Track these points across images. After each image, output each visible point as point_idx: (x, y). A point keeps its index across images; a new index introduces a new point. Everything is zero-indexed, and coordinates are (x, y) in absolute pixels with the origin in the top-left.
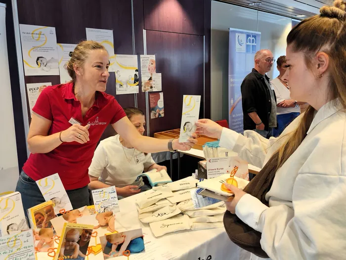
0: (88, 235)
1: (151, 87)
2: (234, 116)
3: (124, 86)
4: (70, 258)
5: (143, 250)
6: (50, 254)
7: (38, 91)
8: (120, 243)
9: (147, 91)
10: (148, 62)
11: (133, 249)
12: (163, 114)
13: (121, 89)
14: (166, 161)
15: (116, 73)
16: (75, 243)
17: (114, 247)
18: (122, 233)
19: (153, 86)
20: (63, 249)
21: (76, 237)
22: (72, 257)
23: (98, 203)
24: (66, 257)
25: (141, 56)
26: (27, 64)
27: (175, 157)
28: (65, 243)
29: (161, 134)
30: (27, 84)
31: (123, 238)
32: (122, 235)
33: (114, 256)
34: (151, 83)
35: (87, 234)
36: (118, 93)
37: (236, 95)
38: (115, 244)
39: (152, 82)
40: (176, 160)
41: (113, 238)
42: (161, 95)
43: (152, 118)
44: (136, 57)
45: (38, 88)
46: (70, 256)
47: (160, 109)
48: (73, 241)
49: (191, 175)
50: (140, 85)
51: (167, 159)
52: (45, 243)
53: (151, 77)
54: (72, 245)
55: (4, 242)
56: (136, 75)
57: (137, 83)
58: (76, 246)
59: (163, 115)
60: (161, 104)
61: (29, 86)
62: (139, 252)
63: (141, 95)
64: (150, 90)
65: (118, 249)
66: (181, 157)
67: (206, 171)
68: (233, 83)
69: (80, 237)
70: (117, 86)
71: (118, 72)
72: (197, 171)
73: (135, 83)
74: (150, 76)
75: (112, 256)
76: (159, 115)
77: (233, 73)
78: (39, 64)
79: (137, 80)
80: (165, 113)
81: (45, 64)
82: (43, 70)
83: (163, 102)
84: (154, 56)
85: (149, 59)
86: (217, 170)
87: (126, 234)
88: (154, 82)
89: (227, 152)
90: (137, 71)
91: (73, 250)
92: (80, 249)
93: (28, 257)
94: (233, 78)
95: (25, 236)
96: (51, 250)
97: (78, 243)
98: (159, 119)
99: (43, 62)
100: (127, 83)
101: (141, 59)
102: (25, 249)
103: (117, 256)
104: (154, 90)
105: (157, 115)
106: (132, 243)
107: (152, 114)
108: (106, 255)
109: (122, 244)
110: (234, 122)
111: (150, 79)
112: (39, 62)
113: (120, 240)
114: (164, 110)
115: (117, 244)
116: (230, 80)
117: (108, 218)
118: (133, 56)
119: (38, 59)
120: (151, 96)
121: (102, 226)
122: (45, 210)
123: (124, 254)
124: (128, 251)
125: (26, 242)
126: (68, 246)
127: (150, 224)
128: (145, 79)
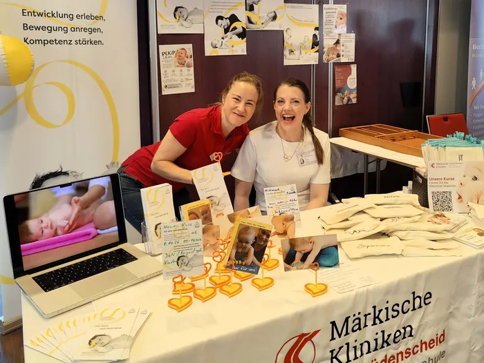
0: (265, 237)
1: (338, 56)
2: (475, 108)
3: (297, 52)
4: (242, 264)
5: (336, 264)
6: (215, 258)
7: (173, 56)
8: (307, 251)
9: (332, 62)
10: (336, 15)
11: (323, 262)
12: (356, 99)
13: (290, 57)
14: (357, 174)
15: (285, 32)
16: (249, 246)
17: (298, 256)
18: (311, 237)
19: (342, 53)
20: (234, 252)
21: (251, 237)
22: (244, 264)
23: (271, 206)
24: (237, 262)
25: (325, 6)
26: (161, 16)
27: (372, 168)
28: (238, 244)
29: (350, 130)
30: (160, 46)
31: (311, 245)
32: (310, 240)
33: (298, 269)
34: (338, 48)
35: (264, 234)
36: (286, 62)
37: (481, 73)
38: (300, 252)
39: (340, 48)
40: (374, 174)
41: (299, 243)
42: (354, 68)
43: (337, 104)
44: (316, 7)
45: (173, 52)
46: (242, 261)
47: (351, 91)
48: (247, 243)
49: (401, 189)
50: (321, 53)
51: (359, 172)
52: (208, 245)
53: (338, 40)
54: (245, 248)
55: (170, 229)
56: (315, 36)
57: (317, 48)
58: (249, 250)
59: (354, 101)
60: (352, 82)
61: (163, 48)
62: (331, 267)
63: (321, 67)
64: (335, 60)
65: (304, 259)
66: (381, 169)
67: (425, 181)
68: (476, 52)
69: (256, 238)
70: (286, 52)
71: (289, 31)
72: (410, 183)
73: (313, 48)
74: (337, 37)
75: (295, 267)
76: (349, 99)
77: (476, 36)
78: (177, 17)
79: (316, 43)
80: (358, 97)
81: (185, 17)
82: (182, 25)
83: (356, 80)
84: (345, 6)
85: (337, 11)
86: (443, 181)
87: (315, 240)
88: (342, 48)
89: (462, 155)
90: (317, 29)
91: (246, 255)
92: (256, 254)
93: (195, 253)
94: (477, 43)
95: (193, 226)
96: (216, 254)
97: (253, 245)
98: (348, 106)
99: (183, 13)
100: (301, 47)
101: (324, 11)
102: (193, 242)
103: (301, 269)
104: (343, 60)
105: (346, 99)
106: (323, 253)
107: (337, 98)
108: (287, 266)
109: (309, 253)
110: (476, 118)
111: (338, 42)
112: (177, 13)
113: (307, 248)
114: (358, 93)
115: (303, 252)
116: (472, 47)
117: (288, 224)
118: (312, 6)
119: (176, 9)
120: (337, 69)
121: (279, 234)
122: (201, 210)
123: (311, 267)
124: (317, 263)
125: (194, 234)
126: (240, 248)
127: (342, 243)
128: (328, 42)
